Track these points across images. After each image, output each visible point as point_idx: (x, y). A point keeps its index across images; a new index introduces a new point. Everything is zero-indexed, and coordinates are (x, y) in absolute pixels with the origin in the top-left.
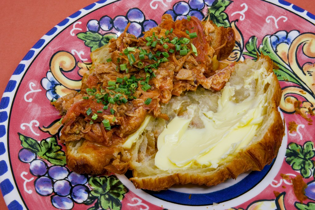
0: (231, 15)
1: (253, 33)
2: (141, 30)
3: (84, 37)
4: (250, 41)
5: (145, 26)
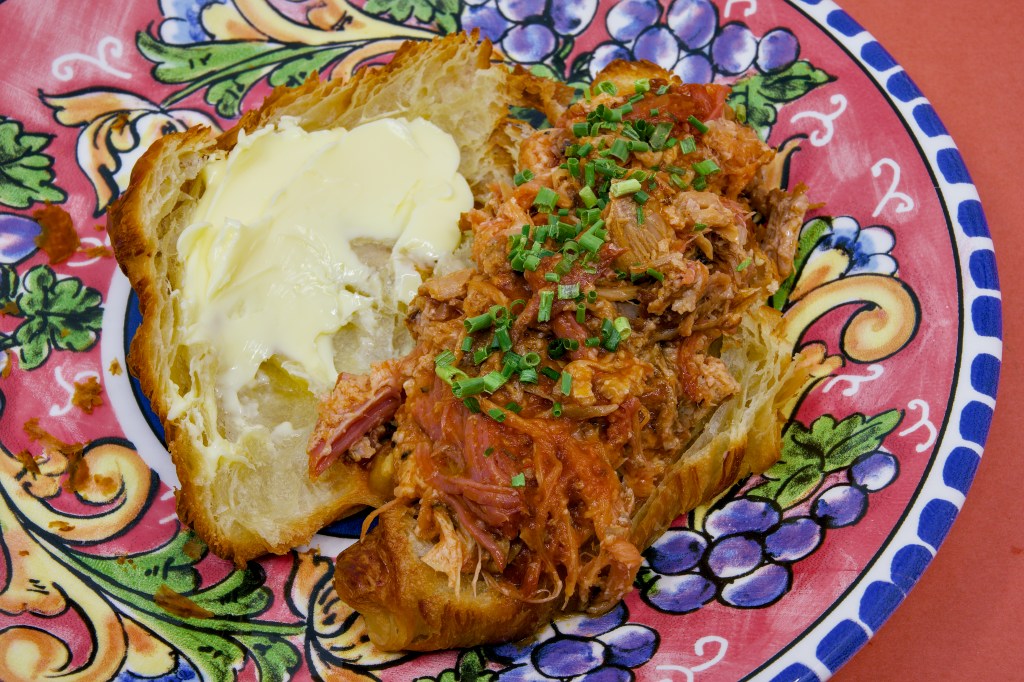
2: (715, 570)
3: (880, 426)
4: (286, 676)
5: (706, 587)
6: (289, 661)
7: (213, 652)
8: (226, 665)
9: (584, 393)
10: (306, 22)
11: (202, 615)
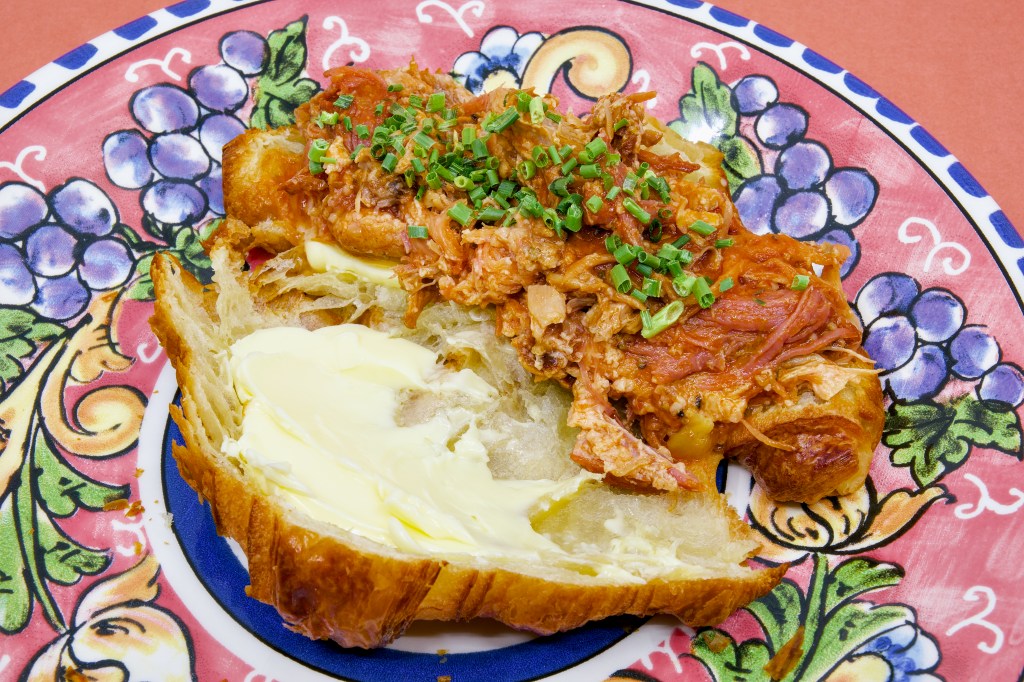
0: (966, 472)
1: (913, 565)
2: (812, 231)
3: (704, 86)
4: (882, 567)
5: (831, 238)
6: (861, 567)
7: (847, 628)
8: (864, 616)
11: (799, 638)
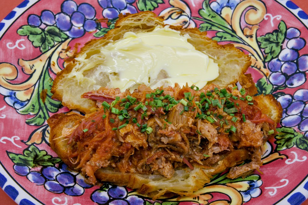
0: (22, 148)
2: (112, 202)
4: (33, 124)
5: (104, 202)
6: (39, 123)
7: (33, 108)
8: (31, 111)
9: (122, 132)
10: (243, 29)
11: (43, 101)
